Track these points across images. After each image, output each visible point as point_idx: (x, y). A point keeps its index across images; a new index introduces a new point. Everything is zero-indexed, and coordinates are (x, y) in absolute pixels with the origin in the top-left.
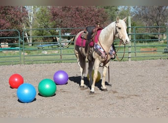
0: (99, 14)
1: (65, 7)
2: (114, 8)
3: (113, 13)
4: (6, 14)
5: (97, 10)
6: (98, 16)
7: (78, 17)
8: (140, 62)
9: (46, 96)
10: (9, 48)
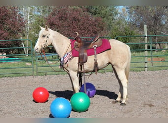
0: (96, 23)
1: (62, 17)
2: (111, 17)
3: (110, 22)
4: (4, 24)
5: (94, 19)
6: (95, 25)
7: (75, 26)
8: (157, 72)
9: (80, 111)
10: (7, 58)
